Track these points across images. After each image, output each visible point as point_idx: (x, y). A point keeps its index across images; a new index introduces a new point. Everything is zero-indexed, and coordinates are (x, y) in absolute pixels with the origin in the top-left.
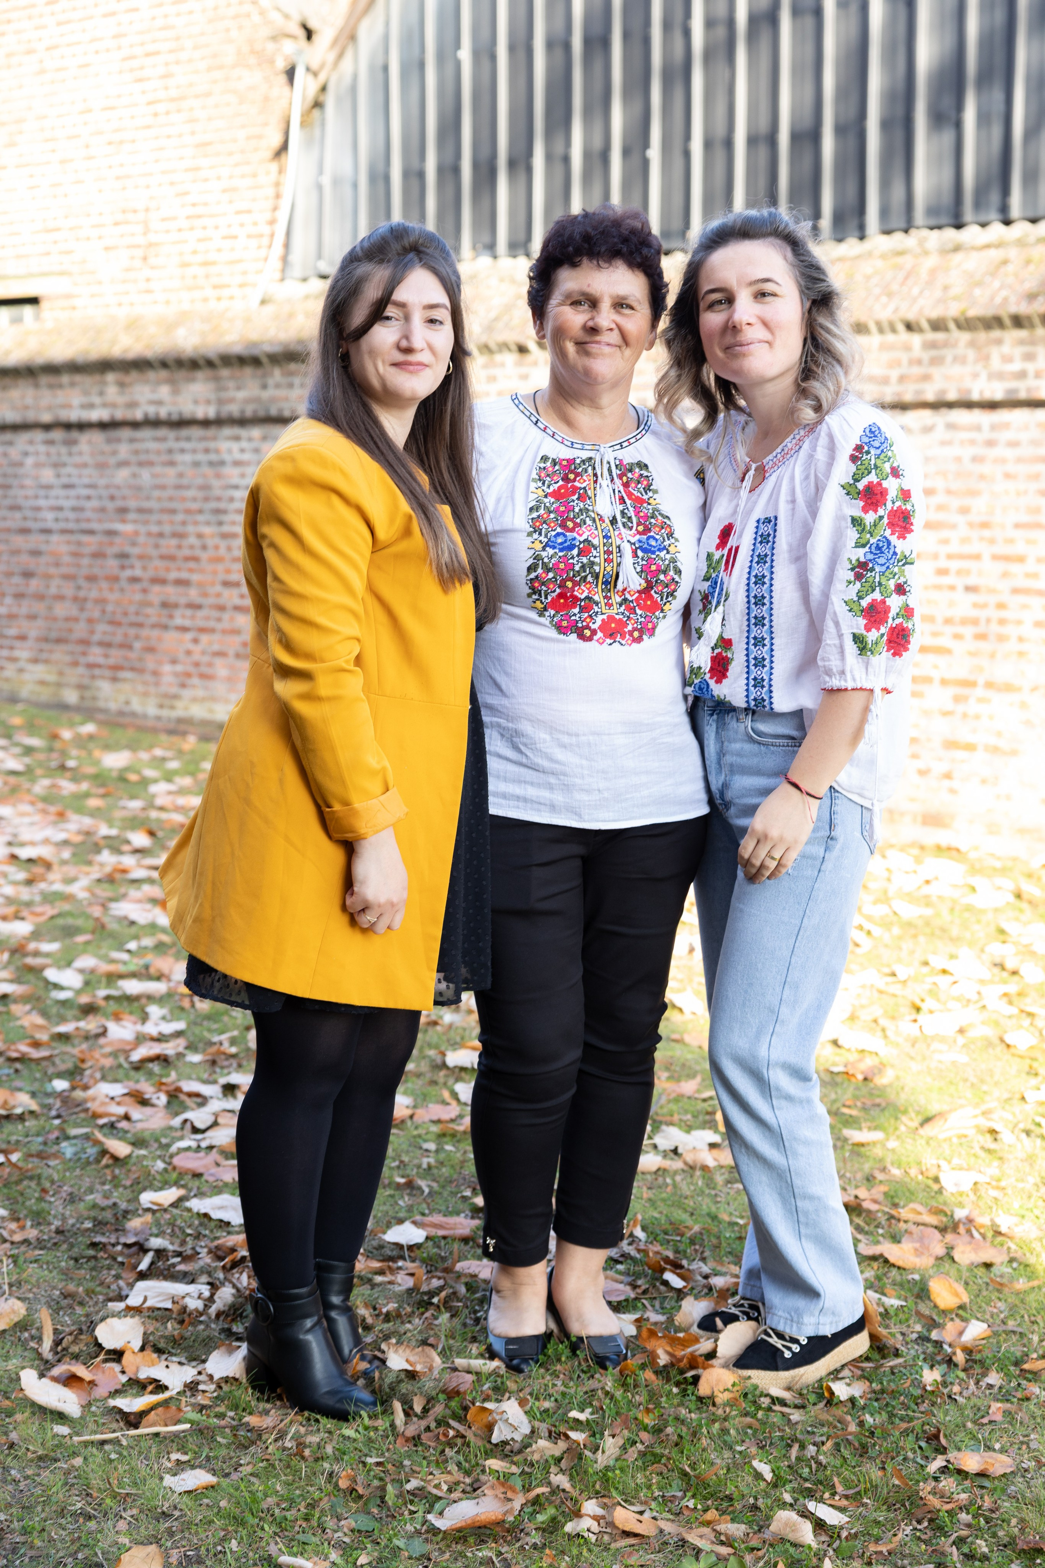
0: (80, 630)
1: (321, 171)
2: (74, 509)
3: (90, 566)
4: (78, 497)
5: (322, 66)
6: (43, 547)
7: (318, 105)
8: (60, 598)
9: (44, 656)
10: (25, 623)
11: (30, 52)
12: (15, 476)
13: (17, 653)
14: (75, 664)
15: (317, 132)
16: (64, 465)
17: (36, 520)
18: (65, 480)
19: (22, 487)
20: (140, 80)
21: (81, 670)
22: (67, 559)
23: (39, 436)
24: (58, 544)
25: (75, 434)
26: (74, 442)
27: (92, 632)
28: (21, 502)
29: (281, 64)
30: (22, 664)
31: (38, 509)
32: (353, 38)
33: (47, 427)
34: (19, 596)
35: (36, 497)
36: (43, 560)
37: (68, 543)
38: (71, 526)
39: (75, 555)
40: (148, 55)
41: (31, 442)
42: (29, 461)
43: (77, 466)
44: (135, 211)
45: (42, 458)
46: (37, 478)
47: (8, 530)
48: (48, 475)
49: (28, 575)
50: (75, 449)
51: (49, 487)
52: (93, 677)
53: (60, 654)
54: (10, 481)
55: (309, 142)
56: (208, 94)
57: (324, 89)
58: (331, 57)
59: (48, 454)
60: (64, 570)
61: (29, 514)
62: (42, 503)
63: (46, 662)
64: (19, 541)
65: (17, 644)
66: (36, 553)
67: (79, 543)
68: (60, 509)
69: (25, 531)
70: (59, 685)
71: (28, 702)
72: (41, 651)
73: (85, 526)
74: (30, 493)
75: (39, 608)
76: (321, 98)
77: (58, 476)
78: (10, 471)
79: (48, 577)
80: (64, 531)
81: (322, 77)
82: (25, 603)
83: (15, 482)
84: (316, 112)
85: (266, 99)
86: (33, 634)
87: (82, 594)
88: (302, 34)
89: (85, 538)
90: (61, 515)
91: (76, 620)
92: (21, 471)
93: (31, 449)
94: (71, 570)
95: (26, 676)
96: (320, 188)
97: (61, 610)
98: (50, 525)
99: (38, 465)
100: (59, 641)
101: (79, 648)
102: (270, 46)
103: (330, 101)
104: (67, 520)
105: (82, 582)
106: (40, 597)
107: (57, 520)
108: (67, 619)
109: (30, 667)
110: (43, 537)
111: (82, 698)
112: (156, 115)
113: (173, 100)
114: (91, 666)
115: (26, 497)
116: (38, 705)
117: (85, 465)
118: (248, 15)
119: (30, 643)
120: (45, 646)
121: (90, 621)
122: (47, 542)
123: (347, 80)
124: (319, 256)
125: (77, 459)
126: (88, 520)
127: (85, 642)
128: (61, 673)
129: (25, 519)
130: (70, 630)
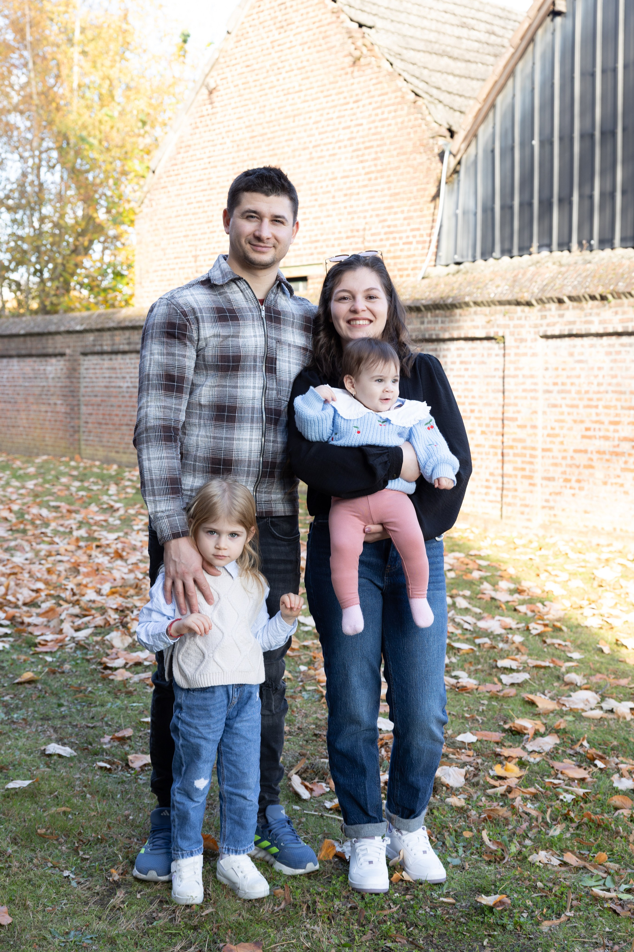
1: (457, 208)
5: (458, 151)
7: (456, 172)
11: (304, 149)
15: (456, 186)
20: (362, 162)
29: (437, 151)
32: (475, 136)
40: (366, 148)
44: (358, 231)
55: (451, 191)
56: (398, 168)
57: (459, 163)
58: (463, 146)
76: (458, 168)
81: (458, 158)
84: (455, 176)
85: (429, 169)
88: (448, 134)
96: (456, 216)
102: (431, 141)
103: (462, 169)
112: (370, 179)
113: (378, 171)
118: (420, 126)
123: (472, 158)
124: (455, 253)
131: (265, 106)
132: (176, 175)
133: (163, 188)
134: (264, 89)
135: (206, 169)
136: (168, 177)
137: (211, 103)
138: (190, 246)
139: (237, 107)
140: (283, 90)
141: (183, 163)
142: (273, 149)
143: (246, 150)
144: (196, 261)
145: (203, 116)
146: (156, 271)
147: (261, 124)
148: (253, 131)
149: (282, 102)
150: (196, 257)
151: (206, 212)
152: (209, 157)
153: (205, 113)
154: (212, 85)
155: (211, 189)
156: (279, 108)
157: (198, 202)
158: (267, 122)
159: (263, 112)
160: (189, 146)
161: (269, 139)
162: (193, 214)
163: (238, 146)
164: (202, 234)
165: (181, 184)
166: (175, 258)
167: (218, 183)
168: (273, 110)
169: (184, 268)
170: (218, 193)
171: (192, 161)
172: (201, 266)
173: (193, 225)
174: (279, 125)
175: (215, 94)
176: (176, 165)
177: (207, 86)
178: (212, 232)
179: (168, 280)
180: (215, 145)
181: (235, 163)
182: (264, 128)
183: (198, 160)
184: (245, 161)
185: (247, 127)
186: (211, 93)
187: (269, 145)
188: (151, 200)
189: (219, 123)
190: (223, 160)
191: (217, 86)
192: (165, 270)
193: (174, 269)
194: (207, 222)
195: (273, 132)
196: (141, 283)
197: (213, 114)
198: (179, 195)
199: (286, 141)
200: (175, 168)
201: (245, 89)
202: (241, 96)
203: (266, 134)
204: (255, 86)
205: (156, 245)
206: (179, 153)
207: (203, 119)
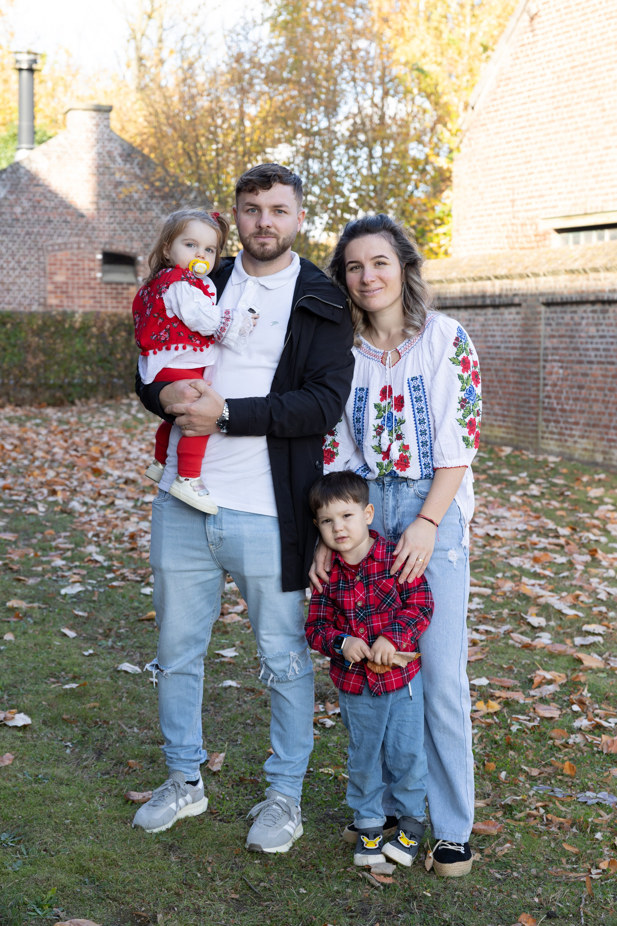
0: (605, 420)
2: (605, 350)
3: (612, 383)
4: (607, 343)
6: (589, 372)
8: (596, 401)
9: (587, 434)
10: (578, 415)
12: (577, 331)
13: (574, 432)
14: (602, 439)
16: (601, 324)
17: (586, 356)
18: (601, 333)
19: (580, 337)
21: (605, 443)
22: (600, 378)
23: (589, 308)
24: (596, 370)
25: (607, 307)
26: (606, 312)
27: (611, 421)
28: (579, 345)
30: (576, 439)
31: (587, 350)
33: (593, 303)
34: (576, 399)
35: (587, 343)
36: (589, 378)
37: (601, 369)
38: (603, 359)
39: (604, 376)
41: (585, 312)
42: (584, 322)
43: (607, 325)
45: (590, 321)
46: (587, 332)
47: (572, 362)
48: (592, 330)
49: (581, 387)
50: (607, 315)
51: (593, 337)
52: (611, 447)
53: (595, 434)
54: (575, 334)
59: (593, 318)
60: (598, 385)
61: (582, 352)
62: (589, 346)
63: (588, 437)
64: (577, 368)
65: (574, 427)
66: (585, 375)
67: (606, 370)
68: (598, 350)
69: (580, 362)
70: (593, 451)
71: (578, 460)
72: (586, 431)
73: (609, 359)
74: (584, 340)
75: (585, 406)
77: (598, 331)
78: (574, 328)
79: (591, 388)
80: (599, 363)
82: (579, 403)
83: (577, 334)
86: (582, 421)
87: (607, 399)
89: (609, 367)
90: (598, 353)
91: (604, 414)
92: (580, 328)
93: (585, 315)
94: (602, 385)
95: (578, 446)
97: (597, 408)
98: (593, 359)
99: (587, 324)
100: (594, 426)
101: (604, 430)
104: (601, 356)
105: (607, 392)
106: (586, 400)
107: (596, 356)
108: (599, 413)
109: (580, 440)
110: (589, 366)
111: (605, 459)
114: (610, 440)
115: (582, 343)
116: (583, 463)
117: (611, 325)
119: (580, 427)
120: (588, 429)
121: (610, 414)
122: (591, 369)
125: (607, 321)
126: (611, 356)
127: (607, 427)
128: (595, 444)
129: (580, 355)
130: (600, 420)
131: (586, 32)
132: (496, 111)
133: (483, 125)
134: (585, 14)
135: (525, 103)
136: (487, 113)
137: (532, 31)
138: (507, 189)
139: (558, 35)
140: (605, 14)
141: (503, 97)
142: (594, 81)
143: (566, 81)
144: (513, 206)
145: (523, 45)
146: (473, 217)
147: (582, 52)
148: (574, 60)
149: (604, 27)
150: (513, 201)
151: (524, 151)
152: (529, 91)
153: (526, 41)
154: (533, 11)
155: (530, 126)
156: (602, 34)
157: (517, 141)
158: (589, 51)
159: (584, 39)
160: (509, 79)
161: (590, 69)
162: (512, 154)
163: (558, 77)
164: (520, 176)
165: (500, 121)
166: (493, 202)
167: (537, 119)
168: (594, 36)
169: (500, 214)
170: (537, 131)
171: (511, 95)
172: (518, 211)
173: (511, 165)
174: (601, 53)
175: (537, 20)
176: (495, 100)
177: (528, 12)
178: (530, 174)
179: (486, 227)
180: (535, 77)
181: (554, 97)
182: (585, 57)
183: (518, 93)
184: (565, 94)
185: (568, 56)
186: (532, 19)
187: (590, 75)
188: (470, 139)
189: (539, 52)
190: (543, 93)
191: (539, 11)
192: (482, 216)
193: (490, 215)
194: (526, 163)
195: (594, 61)
196: (458, 231)
197: (534, 42)
198: (498, 133)
199: (608, 70)
200: (495, 103)
201: (567, 14)
202: (562, 21)
203: (586, 64)
204: (578, 10)
205: (474, 189)
206: (499, 87)
207: (523, 48)
